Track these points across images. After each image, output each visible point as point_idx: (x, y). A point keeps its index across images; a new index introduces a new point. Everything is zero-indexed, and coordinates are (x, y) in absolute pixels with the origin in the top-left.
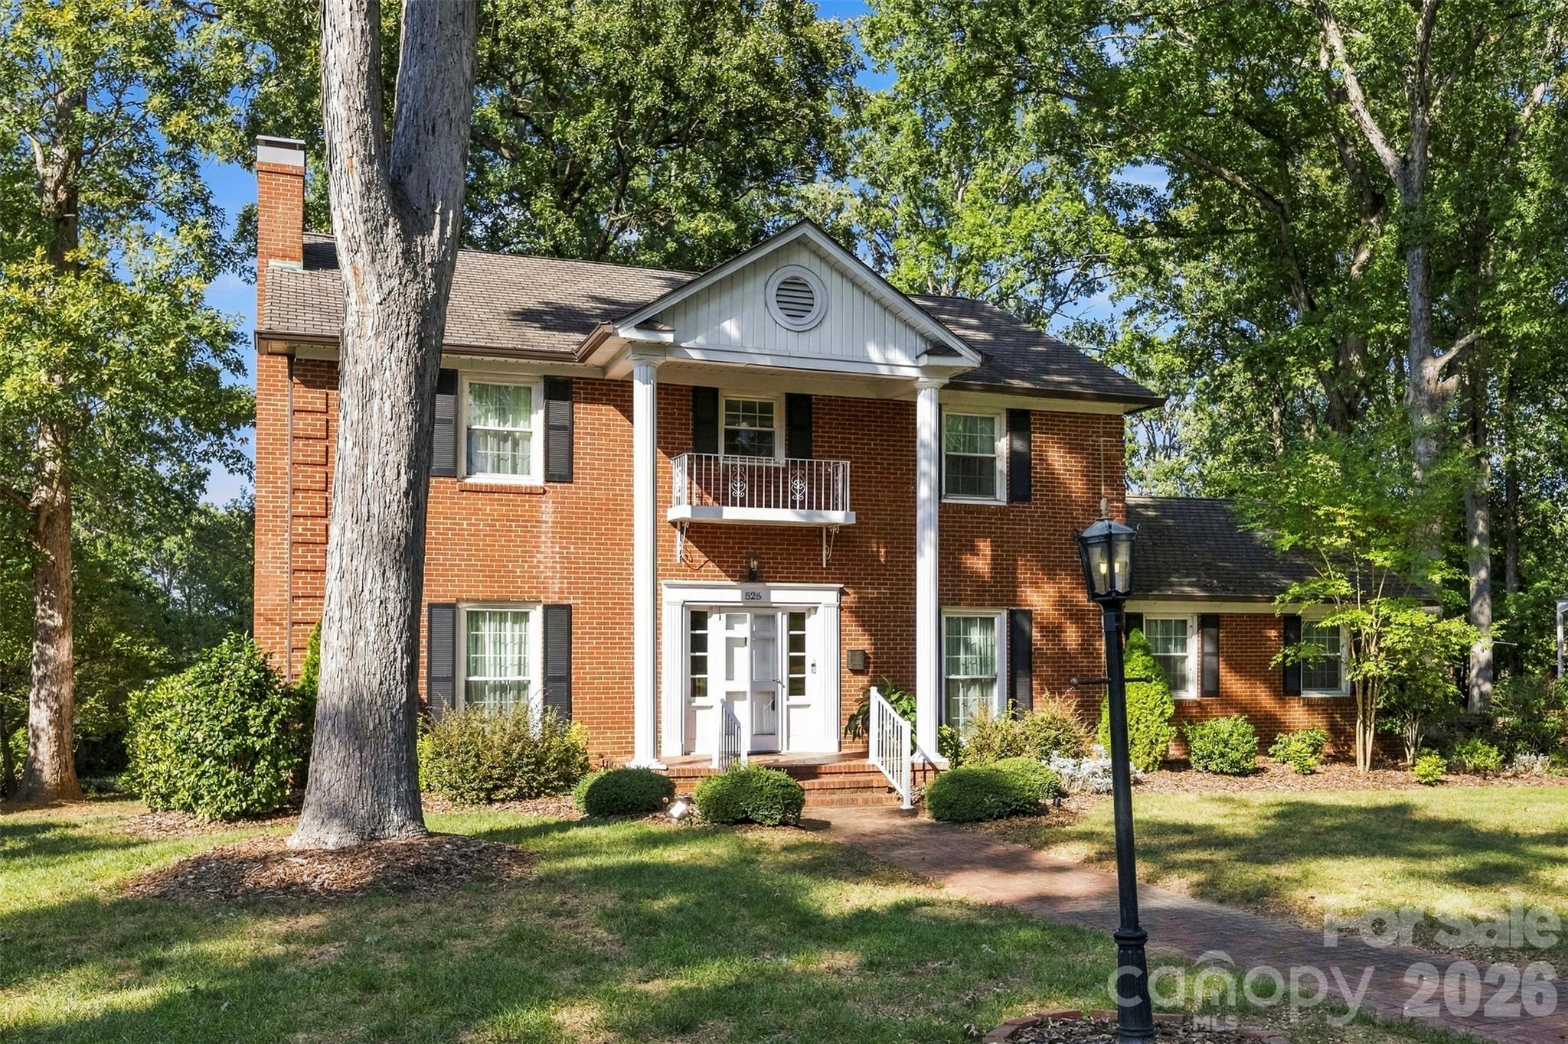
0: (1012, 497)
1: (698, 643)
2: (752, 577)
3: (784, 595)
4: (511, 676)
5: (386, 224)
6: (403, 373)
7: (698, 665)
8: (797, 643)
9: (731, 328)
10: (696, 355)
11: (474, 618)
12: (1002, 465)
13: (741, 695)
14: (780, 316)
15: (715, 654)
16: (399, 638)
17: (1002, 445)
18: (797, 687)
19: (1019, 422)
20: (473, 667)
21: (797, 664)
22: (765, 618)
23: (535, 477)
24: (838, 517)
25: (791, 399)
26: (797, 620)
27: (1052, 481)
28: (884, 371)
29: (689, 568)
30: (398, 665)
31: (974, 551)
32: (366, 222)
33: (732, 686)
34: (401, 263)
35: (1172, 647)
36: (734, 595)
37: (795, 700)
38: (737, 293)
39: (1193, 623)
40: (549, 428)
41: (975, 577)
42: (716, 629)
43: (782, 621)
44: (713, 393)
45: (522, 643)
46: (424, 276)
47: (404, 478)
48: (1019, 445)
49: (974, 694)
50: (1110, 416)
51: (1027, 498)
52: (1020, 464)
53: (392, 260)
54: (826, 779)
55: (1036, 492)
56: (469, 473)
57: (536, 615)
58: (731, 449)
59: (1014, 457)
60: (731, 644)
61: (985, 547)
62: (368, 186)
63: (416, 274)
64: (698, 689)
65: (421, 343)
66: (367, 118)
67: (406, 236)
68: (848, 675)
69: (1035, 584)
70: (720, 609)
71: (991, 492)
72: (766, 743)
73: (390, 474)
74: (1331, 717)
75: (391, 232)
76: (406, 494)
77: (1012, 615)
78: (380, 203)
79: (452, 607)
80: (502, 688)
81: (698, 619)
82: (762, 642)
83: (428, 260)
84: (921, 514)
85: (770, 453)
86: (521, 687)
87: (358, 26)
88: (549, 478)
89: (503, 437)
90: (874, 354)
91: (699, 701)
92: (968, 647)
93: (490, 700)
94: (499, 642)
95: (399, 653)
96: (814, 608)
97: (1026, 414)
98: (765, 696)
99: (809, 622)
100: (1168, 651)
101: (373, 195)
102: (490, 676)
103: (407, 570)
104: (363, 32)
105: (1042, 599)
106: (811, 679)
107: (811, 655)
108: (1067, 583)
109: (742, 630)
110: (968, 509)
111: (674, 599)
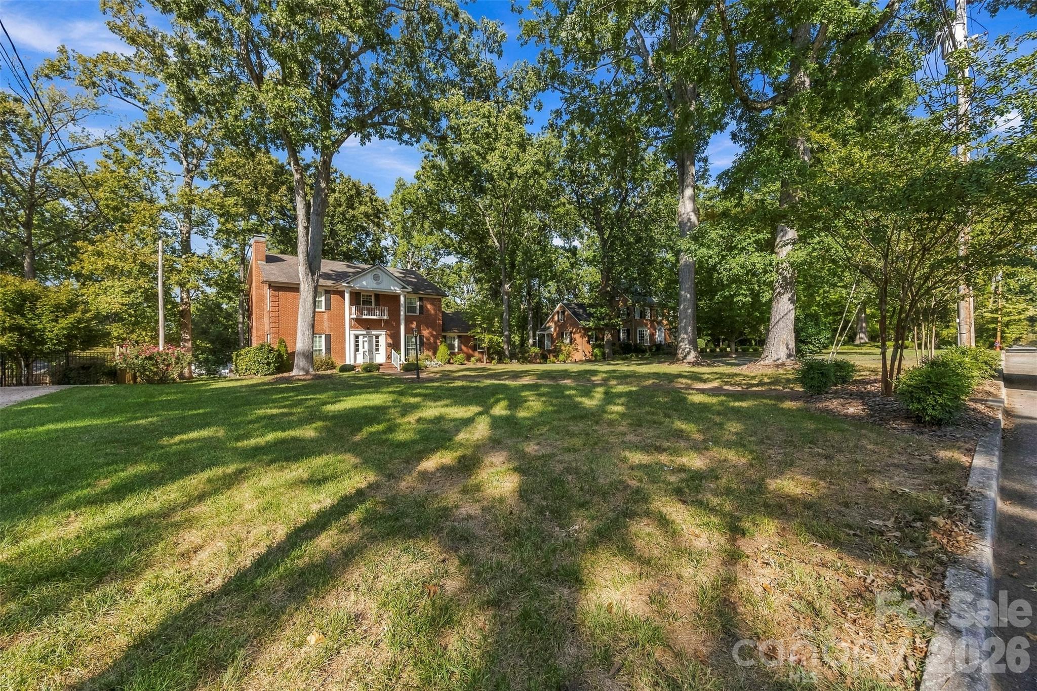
1: (357, 341)
2: (368, 329)
3: (375, 332)
4: (318, 348)
7: (357, 346)
8: (377, 342)
9: (364, 283)
10: (358, 288)
12: (418, 308)
13: (366, 351)
15: (360, 343)
18: (377, 350)
19: (421, 299)
21: (377, 346)
23: (323, 310)
24: (385, 317)
25: (375, 294)
26: (377, 337)
27: (428, 310)
28: (394, 291)
31: (412, 323)
33: (364, 349)
35: (452, 342)
36: (364, 333)
37: (377, 352)
38: (367, 277)
39: (456, 337)
40: (325, 300)
41: (412, 329)
42: (361, 339)
44: (361, 294)
45: (321, 342)
48: (421, 304)
49: (413, 351)
52: (421, 307)
54: (384, 366)
57: (324, 337)
58: (364, 304)
61: (414, 323)
64: (357, 350)
69: (425, 330)
70: (362, 335)
71: (416, 313)
72: (372, 360)
80: (316, 350)
81: (358, 337)
82: (370, 342)
84: (401, 317)
85: (371, 305)
86: (321, 350)
88: (326, 309)
90: (392, 288)
91: (358, 352)
92: (412, 341)
94: (316, 342)
96: (381, 335)
98: (370, 351)
99: (380, 337)
105: (426, 333)
106: (380, 348)
107: (380, 343)
108: (430, 330)
109: (366, 339)
110: (411, 316)
111: (352, 333)
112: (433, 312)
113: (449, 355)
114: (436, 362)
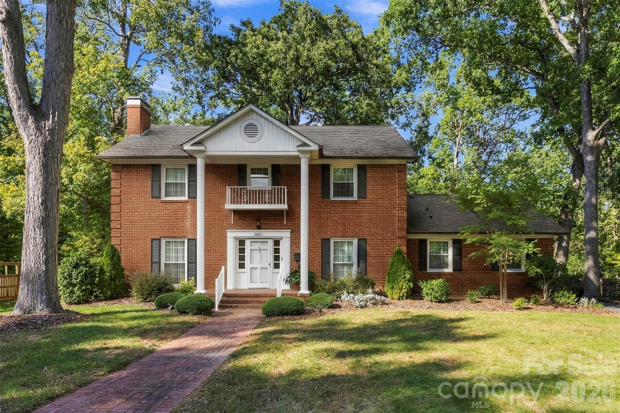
0: (359, 197)
1: (242, 251)
4: (179, 261)
5: (28, 118)
6: (38, 166)
7: (242, 258)
8: (277, 251)
9: (227, 143)
11: (168, 243)
12: (355, 186)
14: (246, 138)
15: (247, 254)
16: (41, 251)
17: (356, 177)
18: (277, 266)
19: (362, 169)
20: (168, 258)
21: (277, 258)
22: (265, 241)
23: (186, 198)
24: (282, 206)
26: (277, 243)
27: (376, 190)
29: (236, 226)
30: (41, 259)
32: (20, 118)
33: (253, 266)
34: (35, 130)
35: (442, 252)
36: (253, 235)
37: (276, 270)
38: (230, 131)
39: (450, 242)
40: (189, 181)
42: (247, 247)
43: (272, 243)
45: (183, 251)
46: (45, 134)
47: (40, 199)
49: (345, 269)
50: (401, 165)
51: (365, 197)
53: (31, 130)
55: (369, 195)
56: (166, 196)
57: (186, 241)
59: (360, 182)
60: (253, 251)
62: (19, 107)
63: (42, 134)
64: (241, 266)
65: (45, 156)
66: (16, 85)
68: (293, 261)
70: (249, 239)
71: (352, 195)
73: (36, 198)
76: (42, 204)
77: (359, 241)
79: (159, 239)
80: (176, 266)
81: (242, 242)
83: (47, 129)
86: (182, 265)
87: (8, 56)
88: (189, 197)
89: (176, 185)
92: (343, 251)
93: (173, 268)
94: (176, 251)
95: (41, 255)
97: (365, 166)
99: (281, 243)
100: (440, 253)
101: (22, 109)
102: (172, 261)
103: (43, 228)
104: (10, 58)
107: (281, 255)
110: (341, 202)
111: (232, 236)
113: (409, 281)
114: (370, 296)
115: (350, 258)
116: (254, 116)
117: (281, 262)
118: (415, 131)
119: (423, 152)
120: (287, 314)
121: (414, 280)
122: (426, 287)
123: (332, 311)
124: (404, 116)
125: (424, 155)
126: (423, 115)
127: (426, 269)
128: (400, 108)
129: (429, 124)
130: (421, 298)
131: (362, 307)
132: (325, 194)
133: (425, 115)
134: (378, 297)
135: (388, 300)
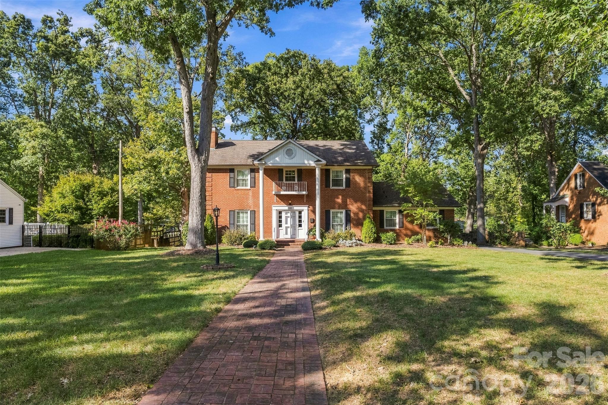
0: (346, 187)
1: (280, 217)
2: (290, 204)
3: (296, 208)
4: (245, 223)
7: (280, 221)
8: (300, 217)
9: (277, 159)
10: (270, 165)
11: (238, 213)
12: (344, 180)
13: (289, 227)
14: (287, 157)
15: (283, 219)
17: (344, 176)
18: (300, 226)
19: (348, 171)
20: (238, 221)
21: (300, 221)
22: (294, 212)
23: (249, 187)
24: (304, 193)
25: (298, 169)
26: (300, 212)
27: (356, 183)
28: (308, 165)
29: (278, 203)
31: (338, 198)
33: (287, 225)
36: (287, 208)
37: (300, 228)
38: (278, 152)
39: (397, 212)
40: (251, 178)
41: (338, 203)
42: (283, 215)
43: (297, 213)
44: (282, 169)
45: (247, 217)
48: (348, 176)
49: (339, 227)
50: (369, 169)
51: (349, 187)
52: (348, 180)
54: (296, 243)
55: (352, 186)
56: (237, 186)
57: (249, 212)
58: (286, 180)
59: (346, 178)
60: (287, 218)
61: (340, 197)
62: (192, 151)
64: (280, 226)
66: (191, 141)
67: (198, 157)
68: (310, 223)
69: (352, 204)
70: (284, 210)
71: (342, 186)
72: (294, 236)
74: (434, 233)
75: (196, 157)
77: (346, 211)
78: (194, 152)
79: (234, 211)
80: (243, 226)
81: (280, 213)
82: (293, 217)
84: (317, 192)
85: (294, 180)
86: (247, 226)
88: (251, 187)
89: (243, 180)
90: (306, 162)
91: (280, 228)
92: (337, 217)
93: (241, 227)
94: (243, 217)
96: (303, 210)
97: (350, 169)
98: (293, 227)
99: (303, 213)
100: (392, 218)
102: (241, 223)
105: (353, 207)
106: (303, 224)
107: (303, 219)
108: (359, 204)
109: (289, 215)
110: (337, 190)
111: (275, 209)
112: (362, 184)
113: (374, 233)
114: (354, 241)
115: (341, 221)
116: (291, 145)
117: (302, 223)
118: (377, 126)
119: (383, 140)
120: (315, 249)
121: (377, 232)
122: (383, 237)
123: (335, 248)
124: (369, 113)
125: (384, 143)
126: (383, 114)
127: (383, 227)
128: (366, 108)
129: (387, 121)
130: (381, 243)
131: (350, 246)
132: (328, 185)
133: (384, 115)
134: (358, 242)
135: (362, 243)
